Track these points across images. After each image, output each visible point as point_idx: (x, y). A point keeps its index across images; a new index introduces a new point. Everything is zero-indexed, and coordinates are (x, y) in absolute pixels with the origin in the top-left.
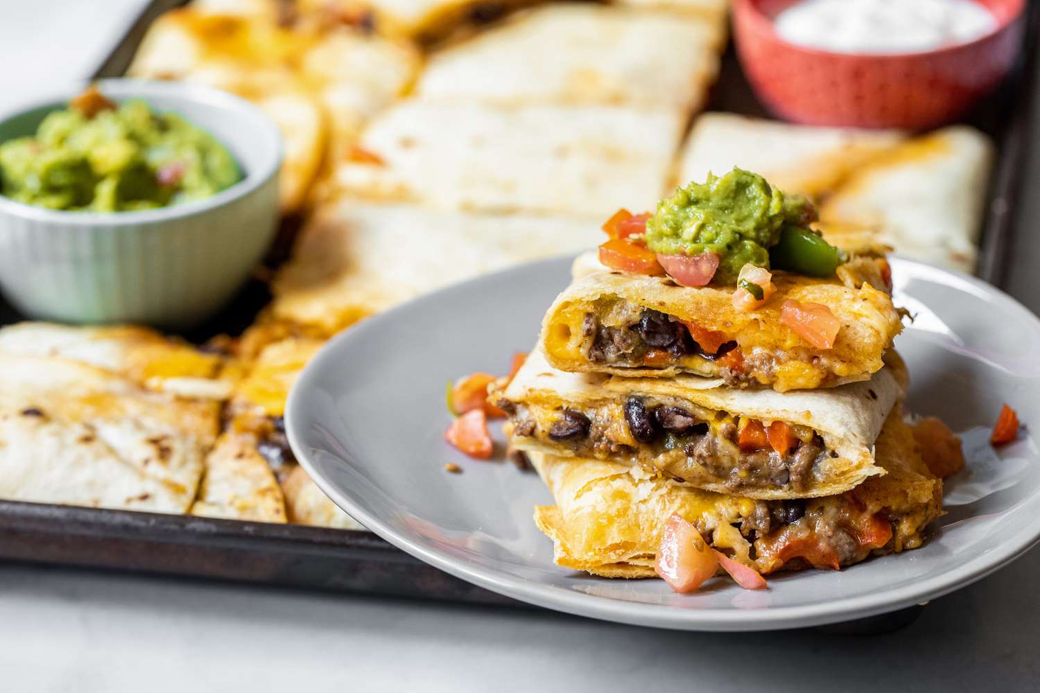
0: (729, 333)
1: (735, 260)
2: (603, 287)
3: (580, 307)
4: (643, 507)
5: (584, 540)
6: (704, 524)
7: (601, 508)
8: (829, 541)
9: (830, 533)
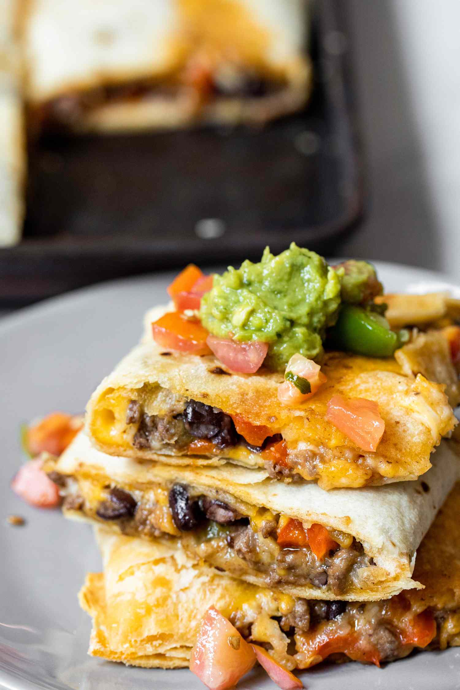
0: (274, 427)
1: (284, 348)
2: (147, 374)
3: (124, 394)
4: (183, 596)
5: (120, 631)
6: (244, 617)
7: (141, 597)
8: (369, 640)
9: (371, 632)
